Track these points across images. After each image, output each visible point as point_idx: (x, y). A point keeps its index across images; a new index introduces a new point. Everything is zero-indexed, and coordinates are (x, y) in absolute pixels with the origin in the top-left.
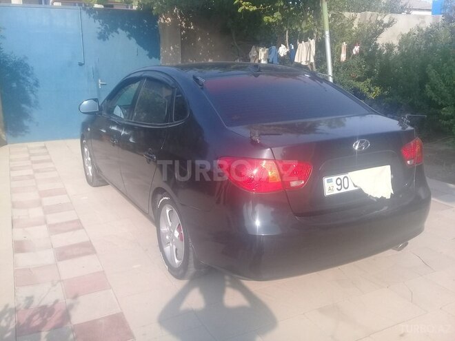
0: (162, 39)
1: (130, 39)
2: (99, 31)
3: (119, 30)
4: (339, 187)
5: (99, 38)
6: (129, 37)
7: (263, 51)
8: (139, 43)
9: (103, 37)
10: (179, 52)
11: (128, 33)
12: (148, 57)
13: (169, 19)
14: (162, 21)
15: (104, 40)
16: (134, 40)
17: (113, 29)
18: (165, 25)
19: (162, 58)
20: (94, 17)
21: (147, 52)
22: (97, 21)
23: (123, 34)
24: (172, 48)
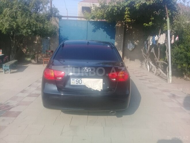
0: (116, 32)
1: (104, 32)
2: (93, 29)
3: (100, 28)
4: (77, 83)
5: (93, 31)
6: (104, 31)
7: (152, 37)
8: (107, 33)
9: (94, 31)
10: (123, 37)
11: (103, 30)
12: (110, 39)
13: (120, 25)
14: (117, 25)
15: (95, 32)
16: (105, 32)
17: (98, 28)
18: (118, 26)
19: (115, 39)
20: (92, 24)
21: (110, 37)
22: (93, 25)
23: (101, 30)
24: (120, 36)
